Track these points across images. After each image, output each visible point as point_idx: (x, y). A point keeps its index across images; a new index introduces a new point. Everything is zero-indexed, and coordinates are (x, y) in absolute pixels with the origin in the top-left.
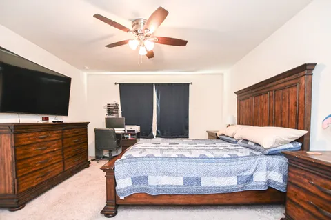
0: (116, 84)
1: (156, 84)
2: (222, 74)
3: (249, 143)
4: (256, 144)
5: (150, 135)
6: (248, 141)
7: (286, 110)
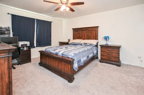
0: (8, 14)
1: (37, 19)
2: (62, 20)
3: (87, 44)
4: (90, 44)
5: (33, 46)
6: (86, 44)
7: (92, 36)
